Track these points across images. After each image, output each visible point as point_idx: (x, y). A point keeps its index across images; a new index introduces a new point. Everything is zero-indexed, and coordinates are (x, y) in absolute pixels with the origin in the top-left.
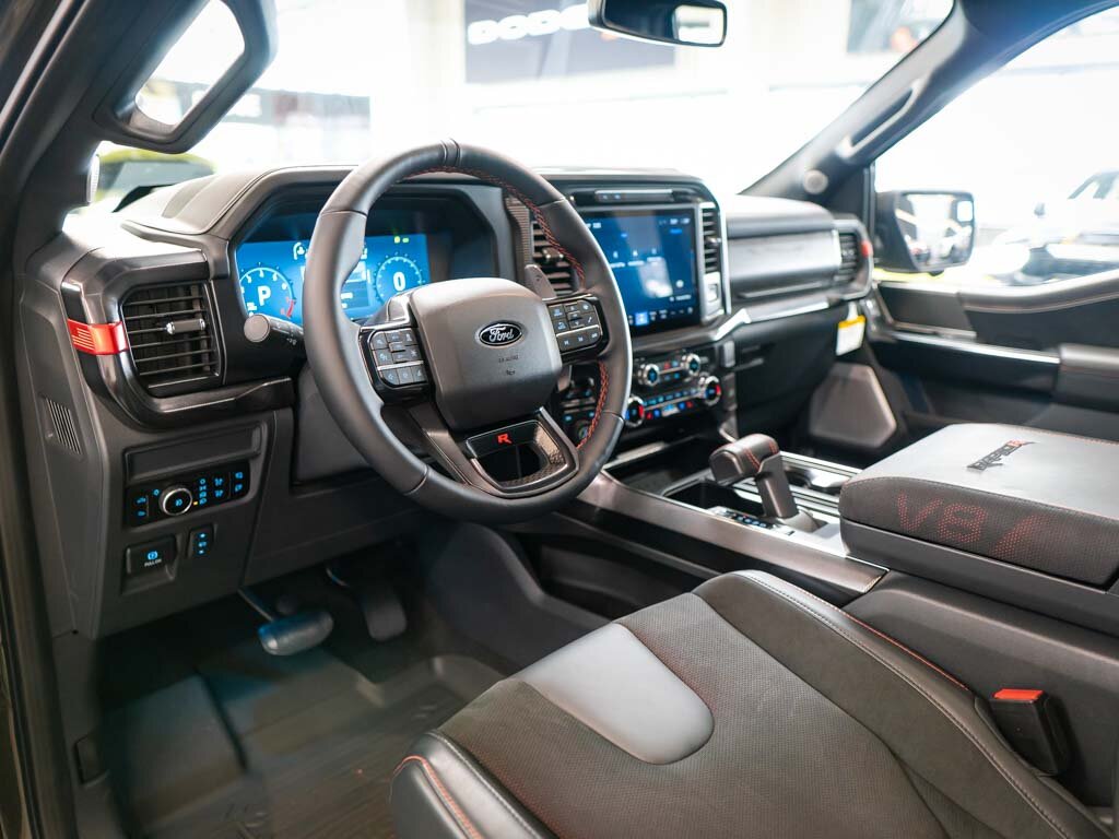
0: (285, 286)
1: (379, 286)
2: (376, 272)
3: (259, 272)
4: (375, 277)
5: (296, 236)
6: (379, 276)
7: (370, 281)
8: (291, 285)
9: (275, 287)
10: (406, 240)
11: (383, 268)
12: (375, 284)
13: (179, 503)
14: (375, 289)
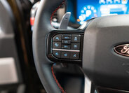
0: (95, 11)
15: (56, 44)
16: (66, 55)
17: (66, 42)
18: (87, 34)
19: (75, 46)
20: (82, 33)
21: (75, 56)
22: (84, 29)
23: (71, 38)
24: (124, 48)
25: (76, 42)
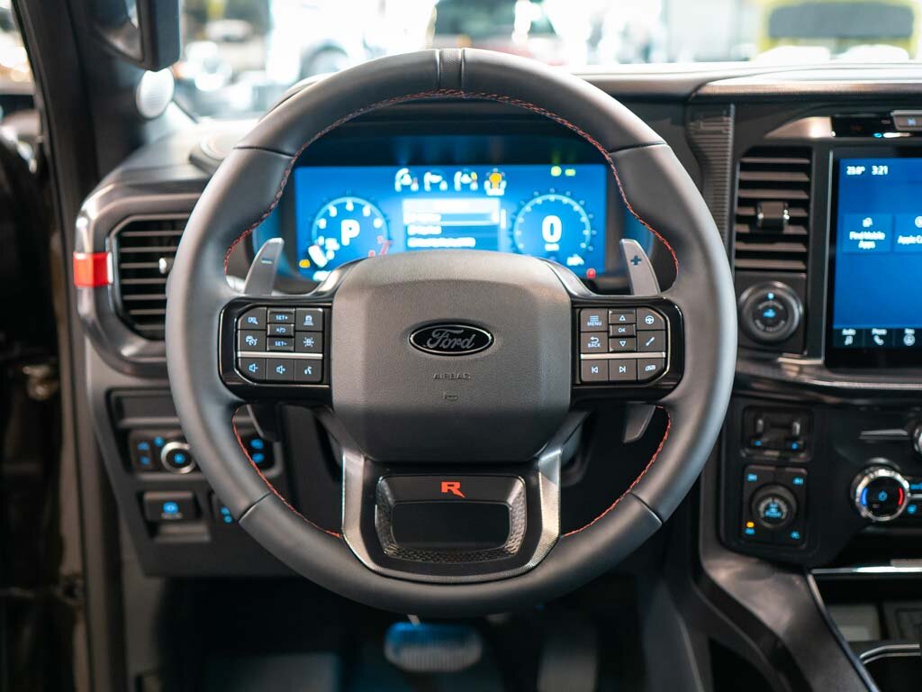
0: (378, 223)
1: (518, 233)
2: (516, 214)
3: (345, 204)
4: (513, 221)
5: (403, 161)
6: (520, 220)
7: (504, 225)
8: (388, 222)
9: (366, 223)
10: (570, 172)
11: (528, 208)
12: (512, 230)
13: (179, 459)
14: (512, 237)
15: (250, 339)
16: (280, 369)
17: (281, 330)
18: (338, 305)
19: (309, 342)
20: (325, 304)
21: (308, 371)
22: (333, 294)
23: (297, 319)
24: (434, 335)
25: (309, 331)
